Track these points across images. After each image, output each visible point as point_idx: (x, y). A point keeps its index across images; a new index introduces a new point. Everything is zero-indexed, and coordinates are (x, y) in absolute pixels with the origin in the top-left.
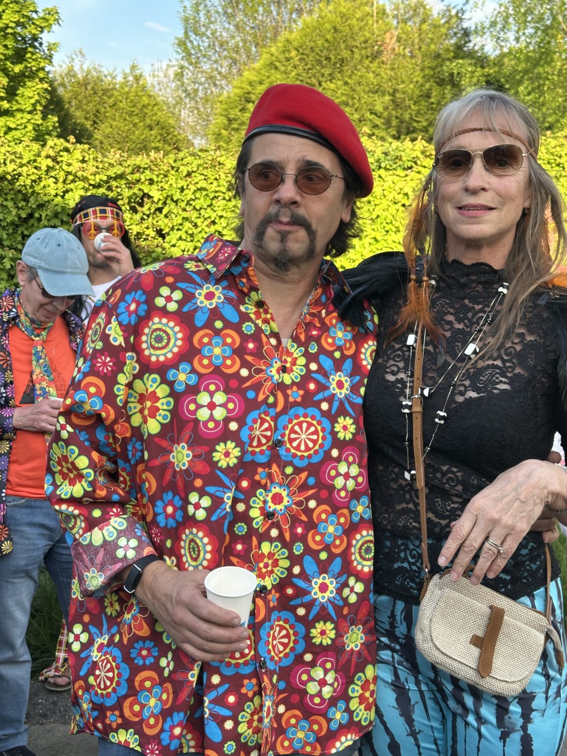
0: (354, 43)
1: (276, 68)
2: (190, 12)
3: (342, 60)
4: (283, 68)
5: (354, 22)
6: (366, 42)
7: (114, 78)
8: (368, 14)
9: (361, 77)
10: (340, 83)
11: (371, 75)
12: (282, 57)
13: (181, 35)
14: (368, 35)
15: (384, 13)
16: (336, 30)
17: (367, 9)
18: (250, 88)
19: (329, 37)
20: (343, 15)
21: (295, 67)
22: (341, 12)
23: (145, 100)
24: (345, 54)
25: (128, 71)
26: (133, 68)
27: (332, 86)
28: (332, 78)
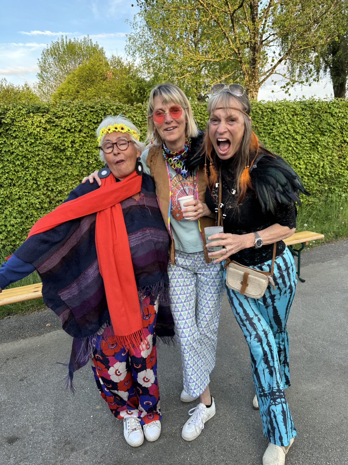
0: (97, 74)
1: (71, 83)
2: (42, 64)
3: (93, 80)
4: (73, 84)
5: (96, 67)
6: (101, 74)
7: (19, 89)
8: (101, 64)
9: (100, 86)
10: (93, 88)
11: (104, 86)
12: (72, 79)
13: (39, 72)
14: (101, 72)
15: (108, 64)
16: (89, 69)
17: (101, 63)
18: (62, 91)
19: (88, 72)
20: (92, 65)
21: (77, 83)
22: (91, 63)
23: (31, 96)
24: (94, 78)
25: (24, 86)
26: (26, 85)
27: (90, 89)
28: (90, 87)
